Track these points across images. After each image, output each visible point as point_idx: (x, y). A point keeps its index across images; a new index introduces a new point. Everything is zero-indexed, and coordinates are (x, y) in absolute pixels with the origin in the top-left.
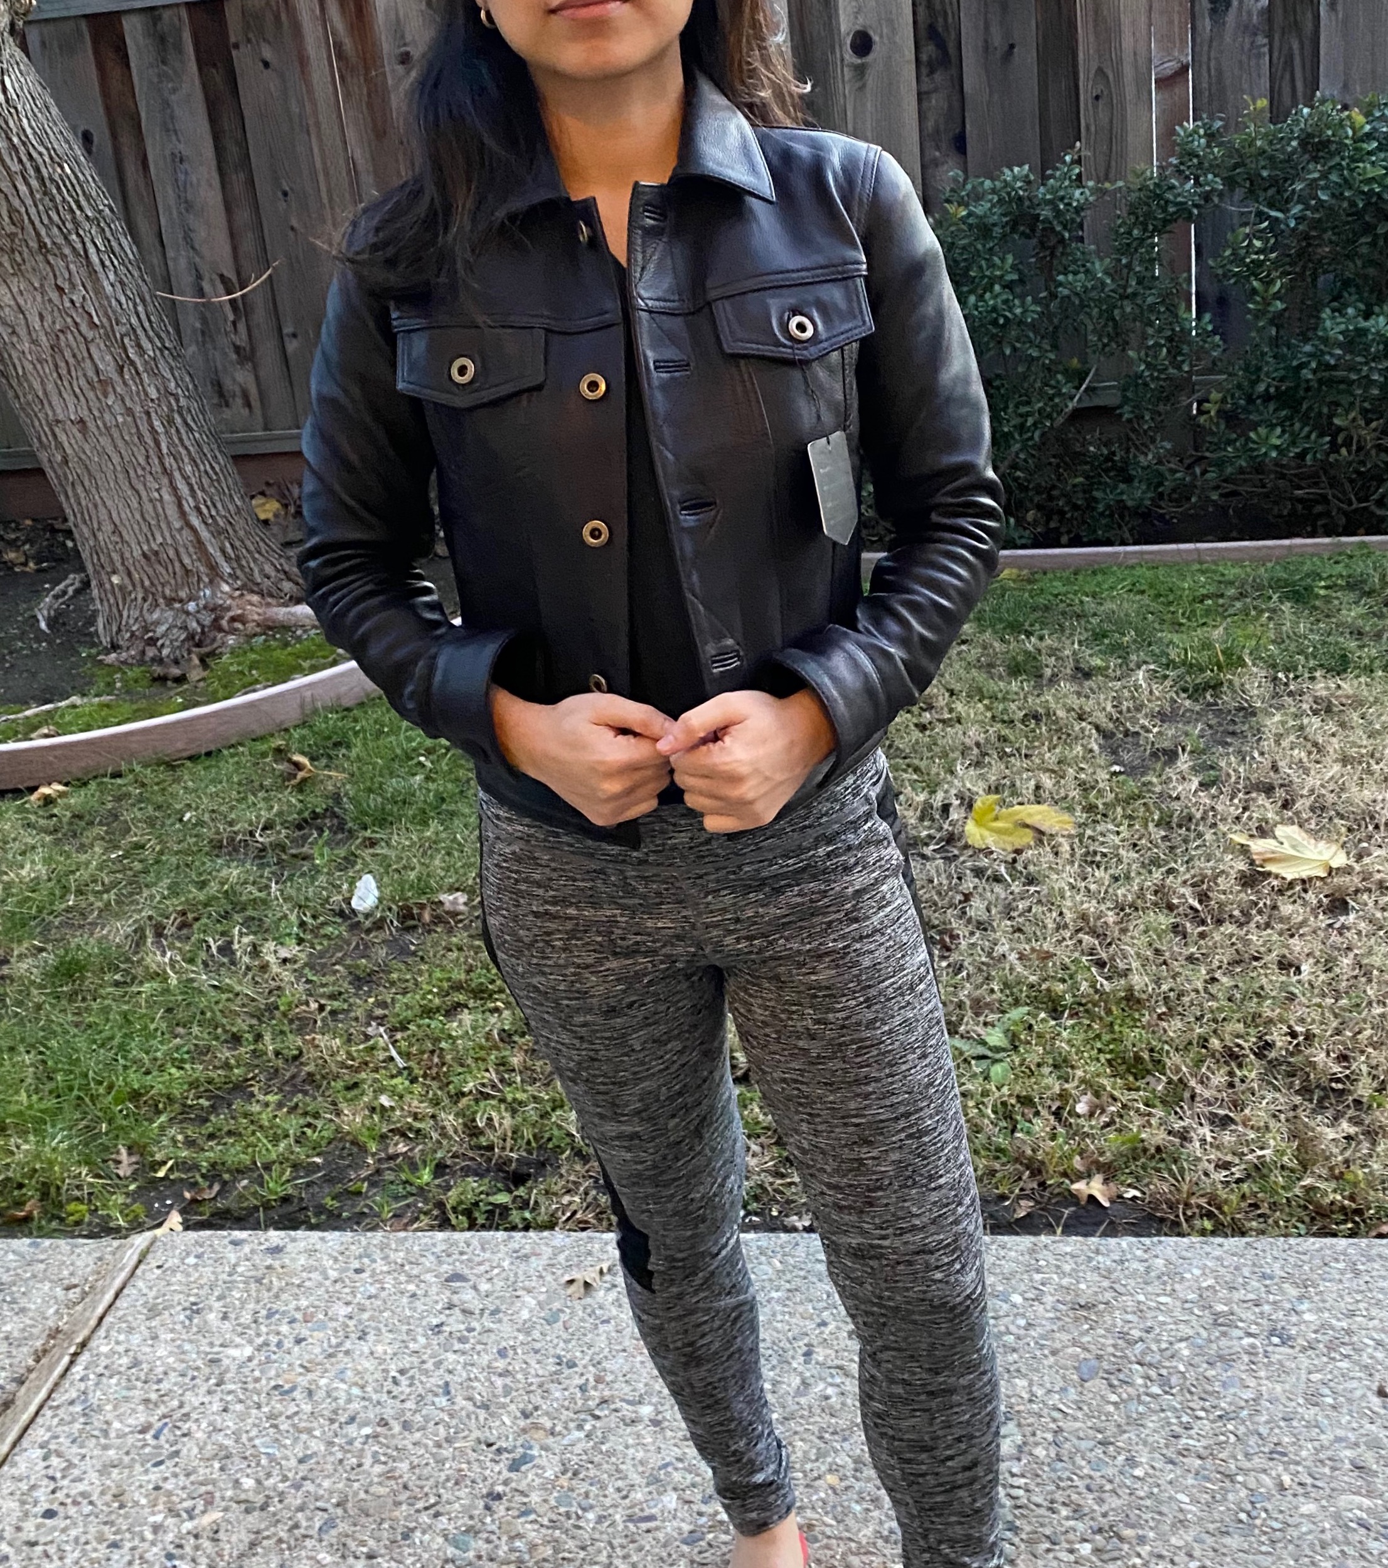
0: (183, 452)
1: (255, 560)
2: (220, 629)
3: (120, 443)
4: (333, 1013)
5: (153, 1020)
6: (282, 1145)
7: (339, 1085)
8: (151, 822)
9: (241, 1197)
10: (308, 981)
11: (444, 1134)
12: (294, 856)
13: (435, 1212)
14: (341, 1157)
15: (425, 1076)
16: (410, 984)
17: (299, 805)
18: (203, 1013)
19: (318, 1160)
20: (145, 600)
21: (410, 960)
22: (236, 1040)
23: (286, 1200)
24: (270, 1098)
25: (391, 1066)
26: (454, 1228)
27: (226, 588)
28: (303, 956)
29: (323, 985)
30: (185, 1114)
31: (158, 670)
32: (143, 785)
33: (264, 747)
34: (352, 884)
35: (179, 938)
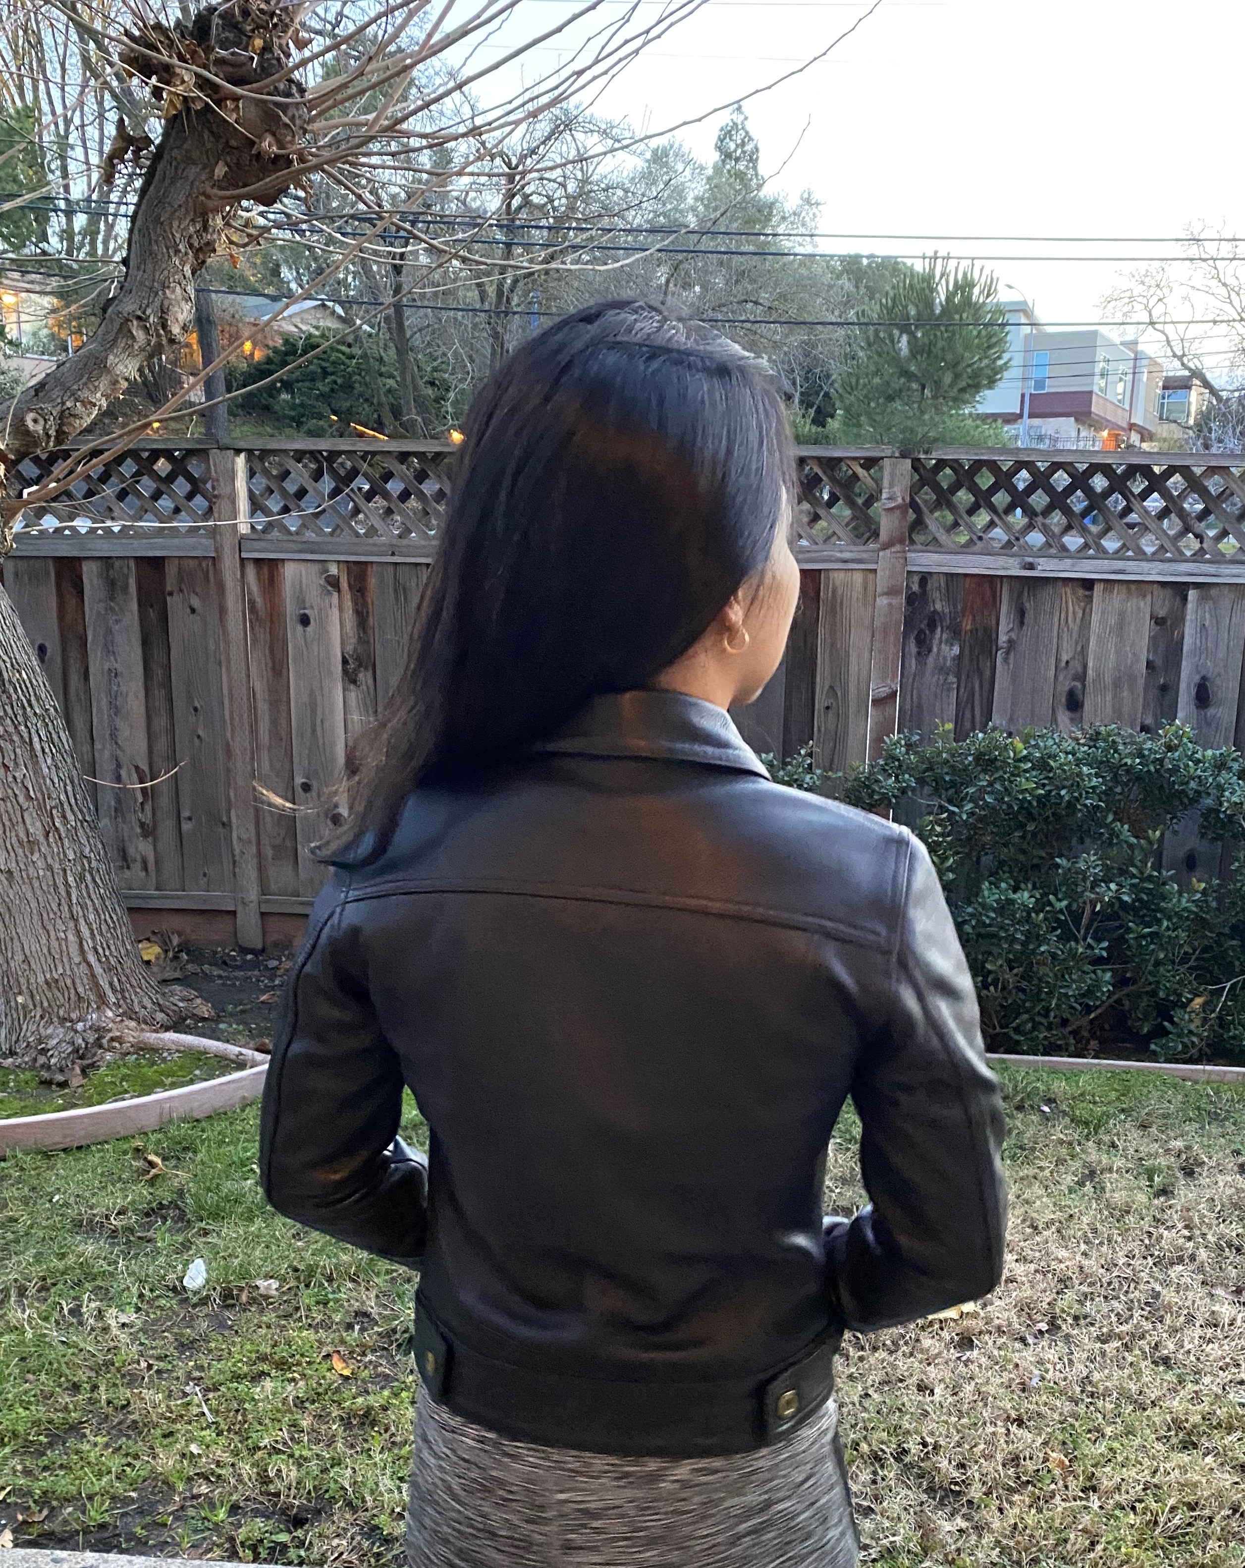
0: (89, 903)
1: (136, 993)
2: (101, 1047)
3: (39, 892)
4: (159, 1372)
5: (8, 1366)
6: (104, 1480)
7: (159, 1432)
8: (25, 1201)
9: (66, 1522)
10: (142, 1344)
11: (240, 1481)
12: (140, 1238)
13: (226, 1546)
14: (153, 1493)
15: (229, 1430)
16: (225, 1353)
17: (149, 1197)
18: (50, 1363)
19: (134, 1495)
20: (42, 1017)
21: (226, 1333)
22: (76, 1388)
23: (103, 1526)
24: (99, 1439)
25: (202, 1419)
26: (240, 1560)
27: (110, 1014)
28: (138, 1322)
29: (152, 1348)
30: (27, 1448)
31: (45, 1074)
32: (22, 1169)
33: (126, 1146)
34: (186, 1264)
35: (38, 1299)
